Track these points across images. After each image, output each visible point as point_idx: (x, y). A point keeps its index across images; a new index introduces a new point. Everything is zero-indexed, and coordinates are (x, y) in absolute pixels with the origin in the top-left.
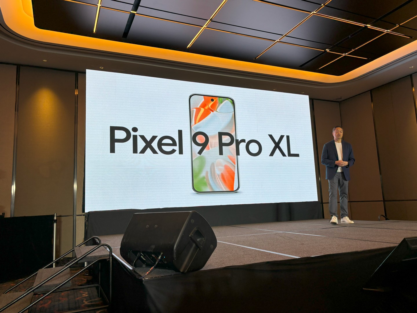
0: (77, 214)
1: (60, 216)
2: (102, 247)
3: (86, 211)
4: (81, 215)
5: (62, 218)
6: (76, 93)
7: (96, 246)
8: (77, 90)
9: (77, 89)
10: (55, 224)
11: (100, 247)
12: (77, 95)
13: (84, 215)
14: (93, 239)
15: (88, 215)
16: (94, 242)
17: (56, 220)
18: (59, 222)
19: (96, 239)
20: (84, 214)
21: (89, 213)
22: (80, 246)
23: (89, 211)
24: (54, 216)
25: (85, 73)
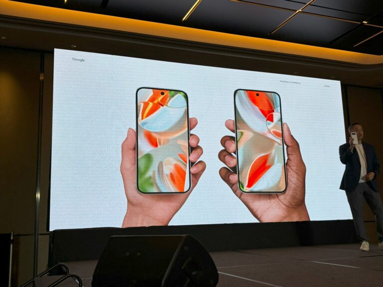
0: (40, 232)
1: (19, 235)
2: (70, 278)
3: (51, 229)
4: (45, 234)
5: (21, 237)
6: (42, 78)
7: (62, 276)
8: (43, 74)
9: (43, 72)
10: (11, 245)
11: (68, 279)
12: (43, 80)
13: (48, 234)
14: (60, 266)
15: (53, 234)
16: (60, 271)
17: (13, 240)
18: (16, 243)
19: (63, 267)
20: (48, 232)
21: (55, 231)
22: (42, 275)
23: (55, 229)
24: (10, 234)
25: (53, 53)
